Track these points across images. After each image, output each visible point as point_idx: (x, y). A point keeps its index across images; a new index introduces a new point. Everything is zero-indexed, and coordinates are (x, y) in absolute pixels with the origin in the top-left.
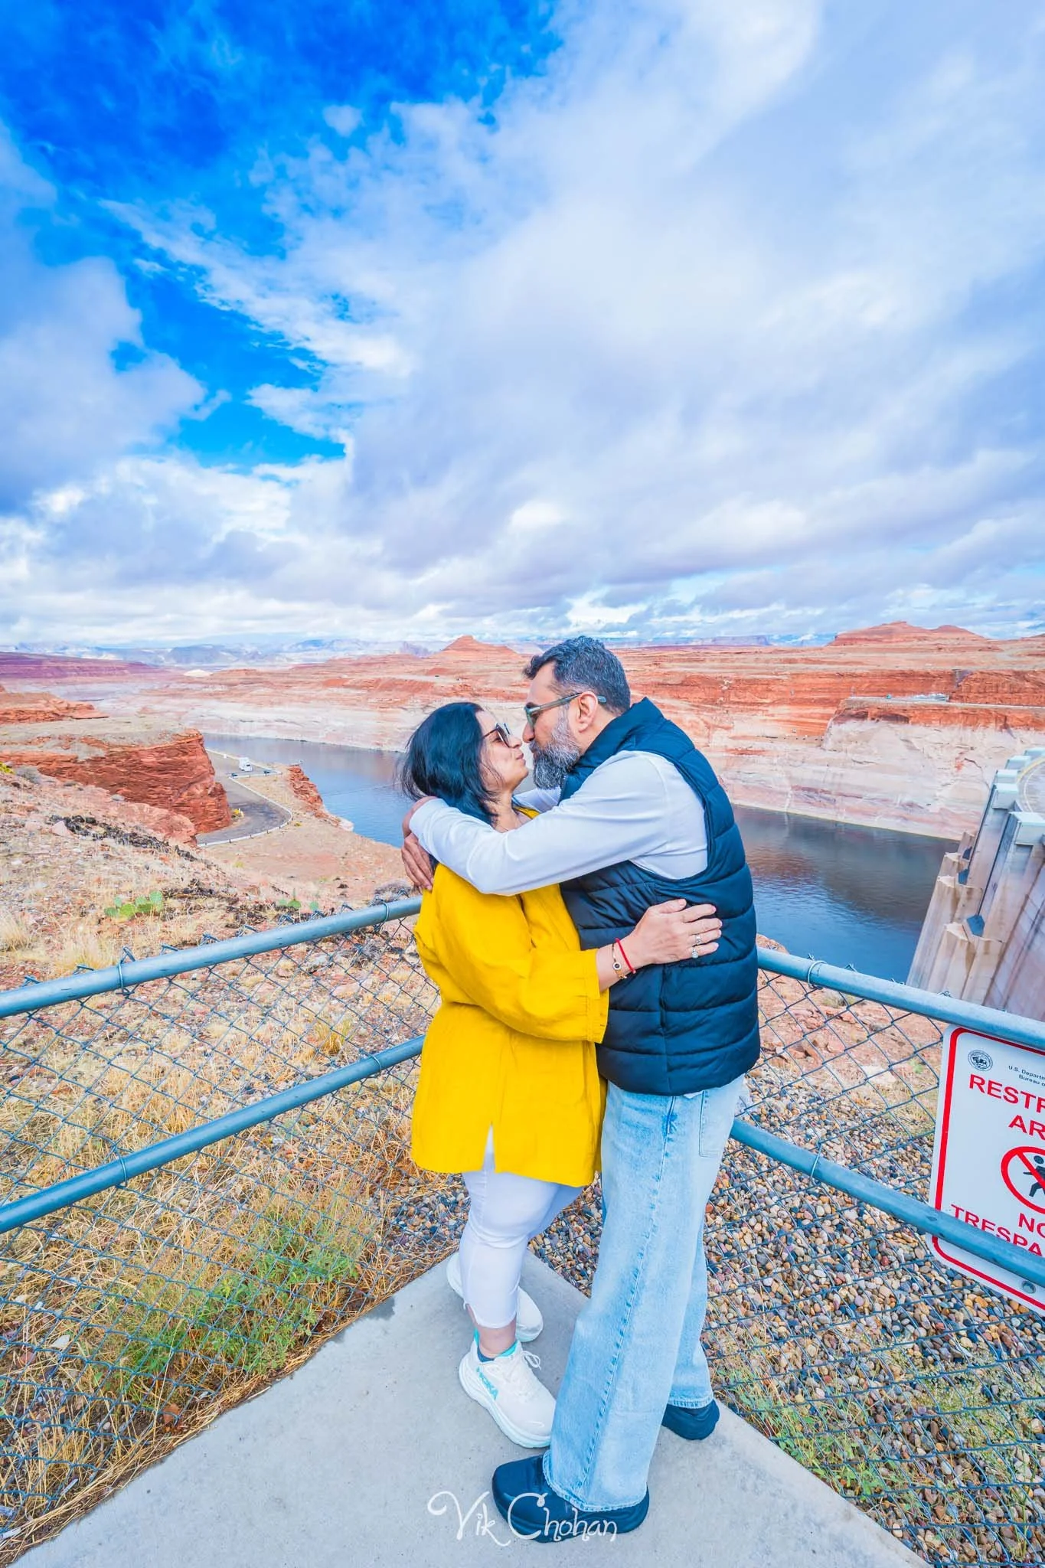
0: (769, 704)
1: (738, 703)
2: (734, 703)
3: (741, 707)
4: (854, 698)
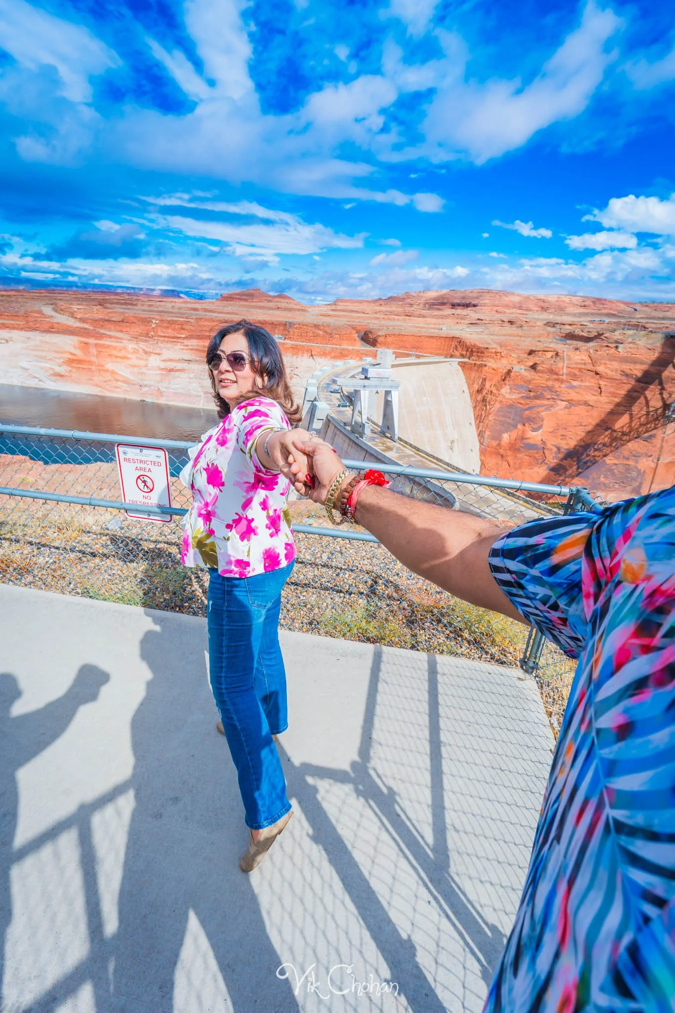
1: (164, 337)
3: (166, 339)
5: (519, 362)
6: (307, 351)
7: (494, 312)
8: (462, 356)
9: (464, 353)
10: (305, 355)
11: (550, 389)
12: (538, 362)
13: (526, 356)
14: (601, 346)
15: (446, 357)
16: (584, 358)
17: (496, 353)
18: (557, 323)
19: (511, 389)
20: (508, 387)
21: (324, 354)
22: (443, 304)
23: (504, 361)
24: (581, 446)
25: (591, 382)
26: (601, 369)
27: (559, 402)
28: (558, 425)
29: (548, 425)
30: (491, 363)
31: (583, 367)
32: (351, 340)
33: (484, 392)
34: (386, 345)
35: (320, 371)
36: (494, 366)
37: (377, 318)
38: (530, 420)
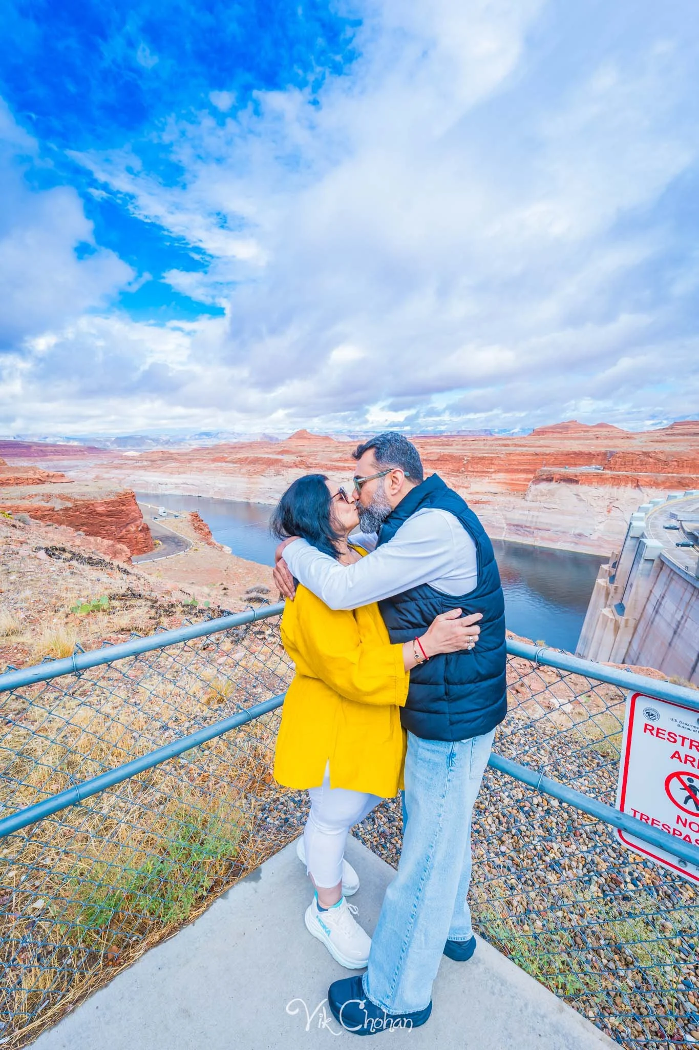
0: (493, 472)
2: (472, 472)
3: (476, 474)
4: (545, 468)
6: (632, 481)
10: (630, 485)
21: (655, 484)
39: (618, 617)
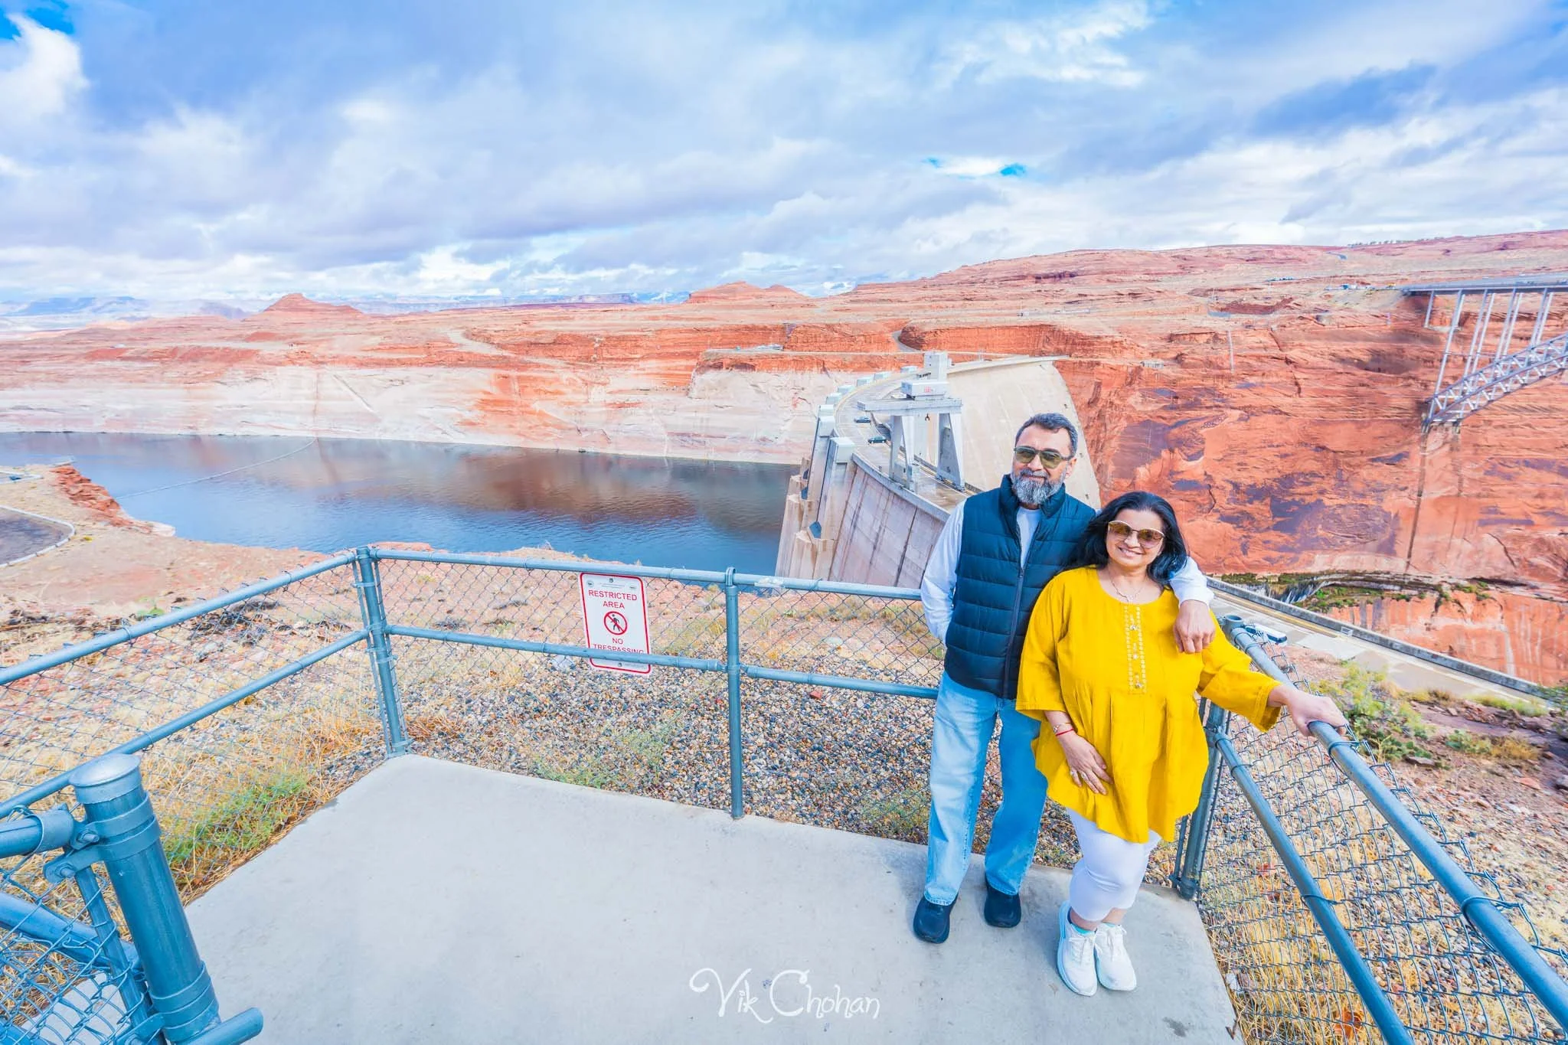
0: (639, 359)
1: (612, 359)
2: (608, 359)
3: (614, 362)
4: (710, 350)
5: (1153, 355)
6: (818, 363)
7: (1104, 283)
8: (1059, 352)
9: (1062, 347)
10: (815, 369)
11: (1211, 392)
12: (1185, 352)
13: (1164, 343)
14: (1291, 318)
15: (1033, 354)
16: (1263, 339)
17: (1113, 343)
18: (1212, 290)
19: (1143, 396)
20: (1138, 393)
21: (843, 366)
22: (1023, 277)
23: (1127, 354)
24: (1274, 480)
25: (1280, 374)
26: (1294, 354)
27: (1228, 412)
28: (1230, 448)
29: (1213, 450)
30: (1108, 360)
31: (1263, 353)
32: (884, 343)
33: (1100, 405)
34: (936, 344)
35: (839, 391)
36: (1113, 363)
37: (920, 307)
38: (1180, 442)
39: (815, 541)
